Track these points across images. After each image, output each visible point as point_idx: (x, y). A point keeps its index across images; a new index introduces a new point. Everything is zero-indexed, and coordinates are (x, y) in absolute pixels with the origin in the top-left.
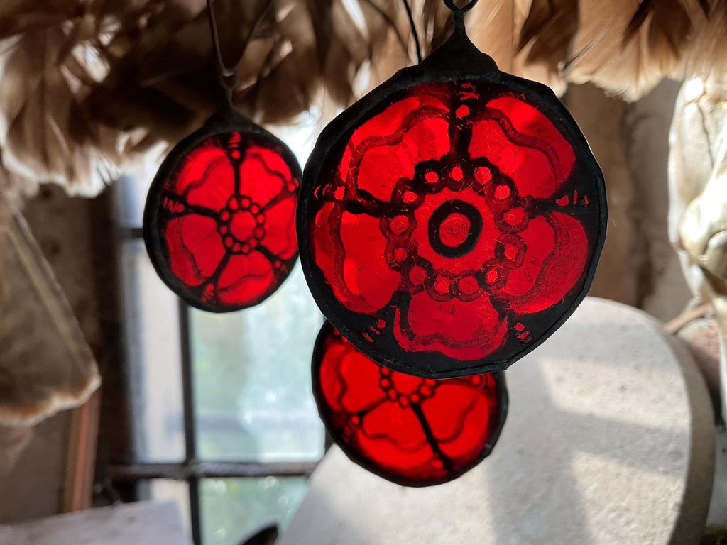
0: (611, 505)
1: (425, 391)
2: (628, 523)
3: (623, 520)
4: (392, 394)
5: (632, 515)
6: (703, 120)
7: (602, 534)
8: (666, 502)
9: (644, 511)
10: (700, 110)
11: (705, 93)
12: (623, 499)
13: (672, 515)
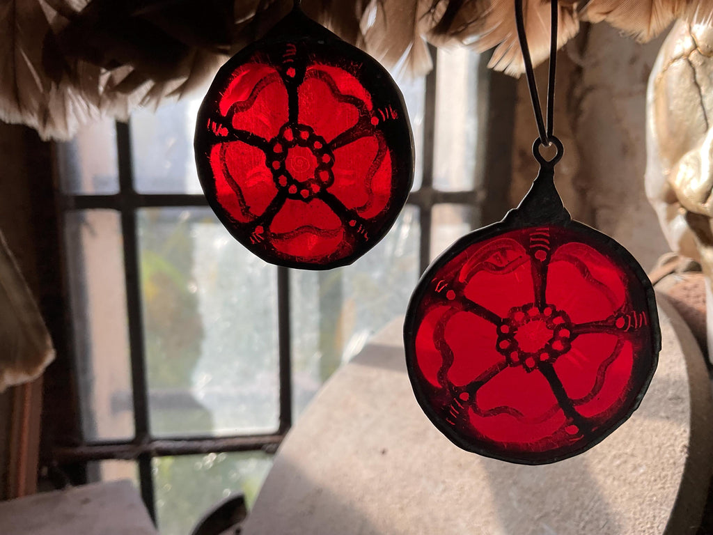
0: (614, 452)
1: (558, 346)
2: (635, 468)
3: (630, 466)
4: (515, 356)
5: (639, 460)
6: (694, 73)
7: (609, 481)
8: (672, 445)
9: (650, 455)
10: (690, 63)
11: (696, 47)
12: (627, 445)
13: (682, 458)
